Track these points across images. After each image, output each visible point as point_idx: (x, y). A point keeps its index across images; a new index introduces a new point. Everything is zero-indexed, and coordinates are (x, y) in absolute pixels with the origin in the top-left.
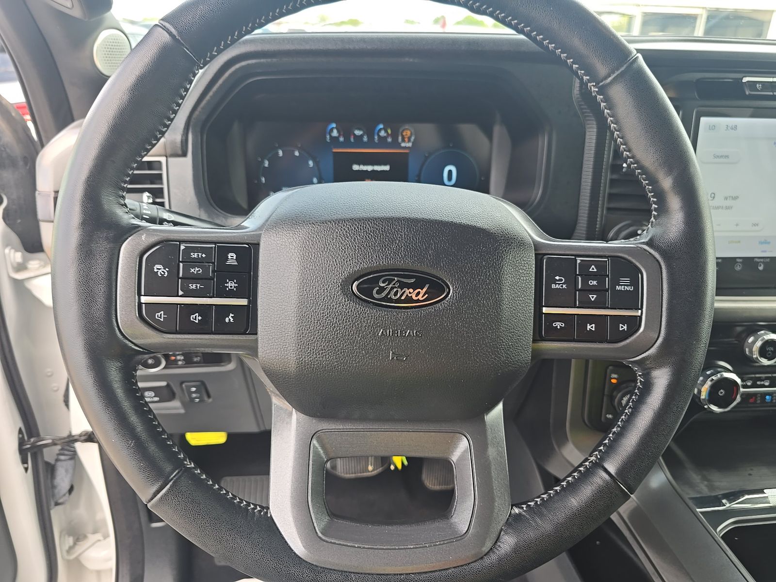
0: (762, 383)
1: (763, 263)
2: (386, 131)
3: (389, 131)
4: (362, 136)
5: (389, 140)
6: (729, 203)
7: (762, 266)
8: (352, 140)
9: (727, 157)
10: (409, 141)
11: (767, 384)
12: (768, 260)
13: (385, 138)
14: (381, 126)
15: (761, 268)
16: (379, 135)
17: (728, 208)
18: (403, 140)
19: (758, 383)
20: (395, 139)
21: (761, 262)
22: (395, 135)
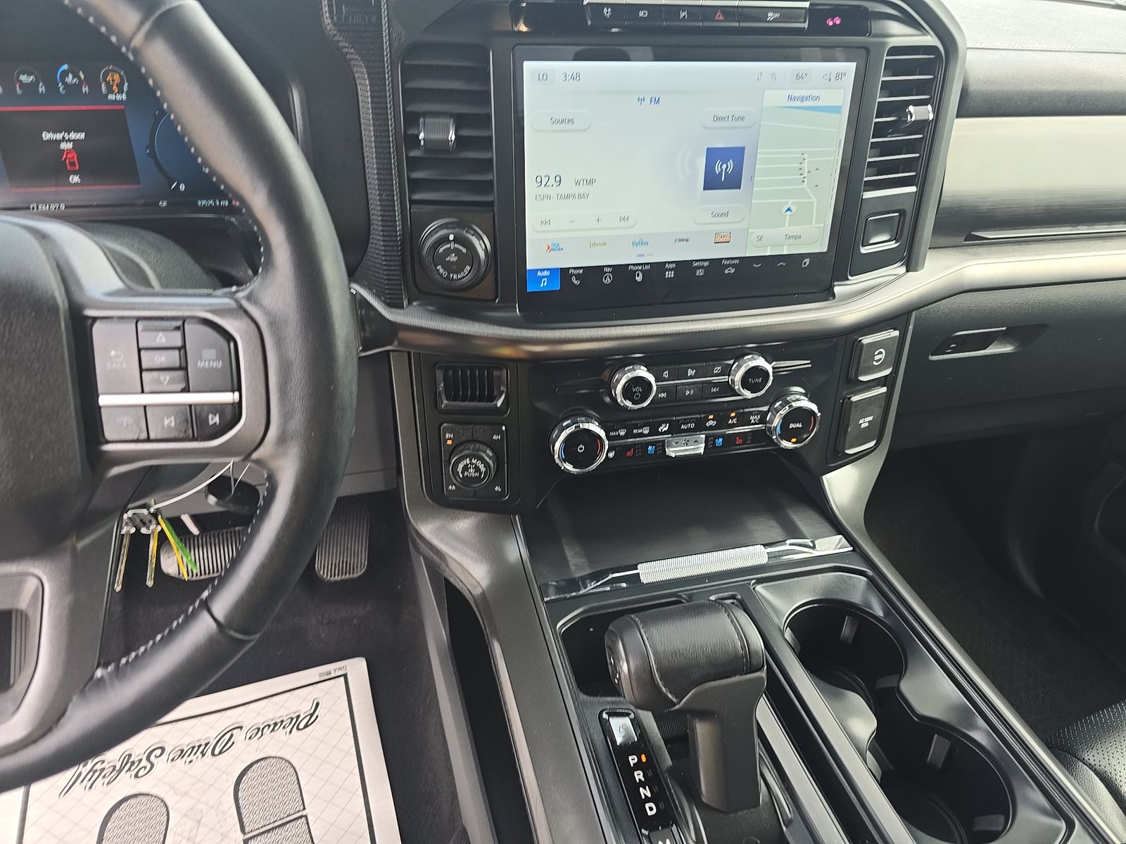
0: (640, 431)
1: (641, 270)
2: (76, 75)
3: (82, 76)
4: (34, 85)
5: (85, 89)
6: (583, 189)
7: (641, 275)
8: (19, 91)
9: (570, 121)
10: (121, 91)
11: (646, 431)
12: (648, 267)
13: (77, 87)
14: (65, 67)
15: (639, 279)
16: (64, 83)
17: (581, 196)
18: (110, 91)
19: (635, 431)
20: (95, 87)
21: (638, 270)
22: (93, 81)
